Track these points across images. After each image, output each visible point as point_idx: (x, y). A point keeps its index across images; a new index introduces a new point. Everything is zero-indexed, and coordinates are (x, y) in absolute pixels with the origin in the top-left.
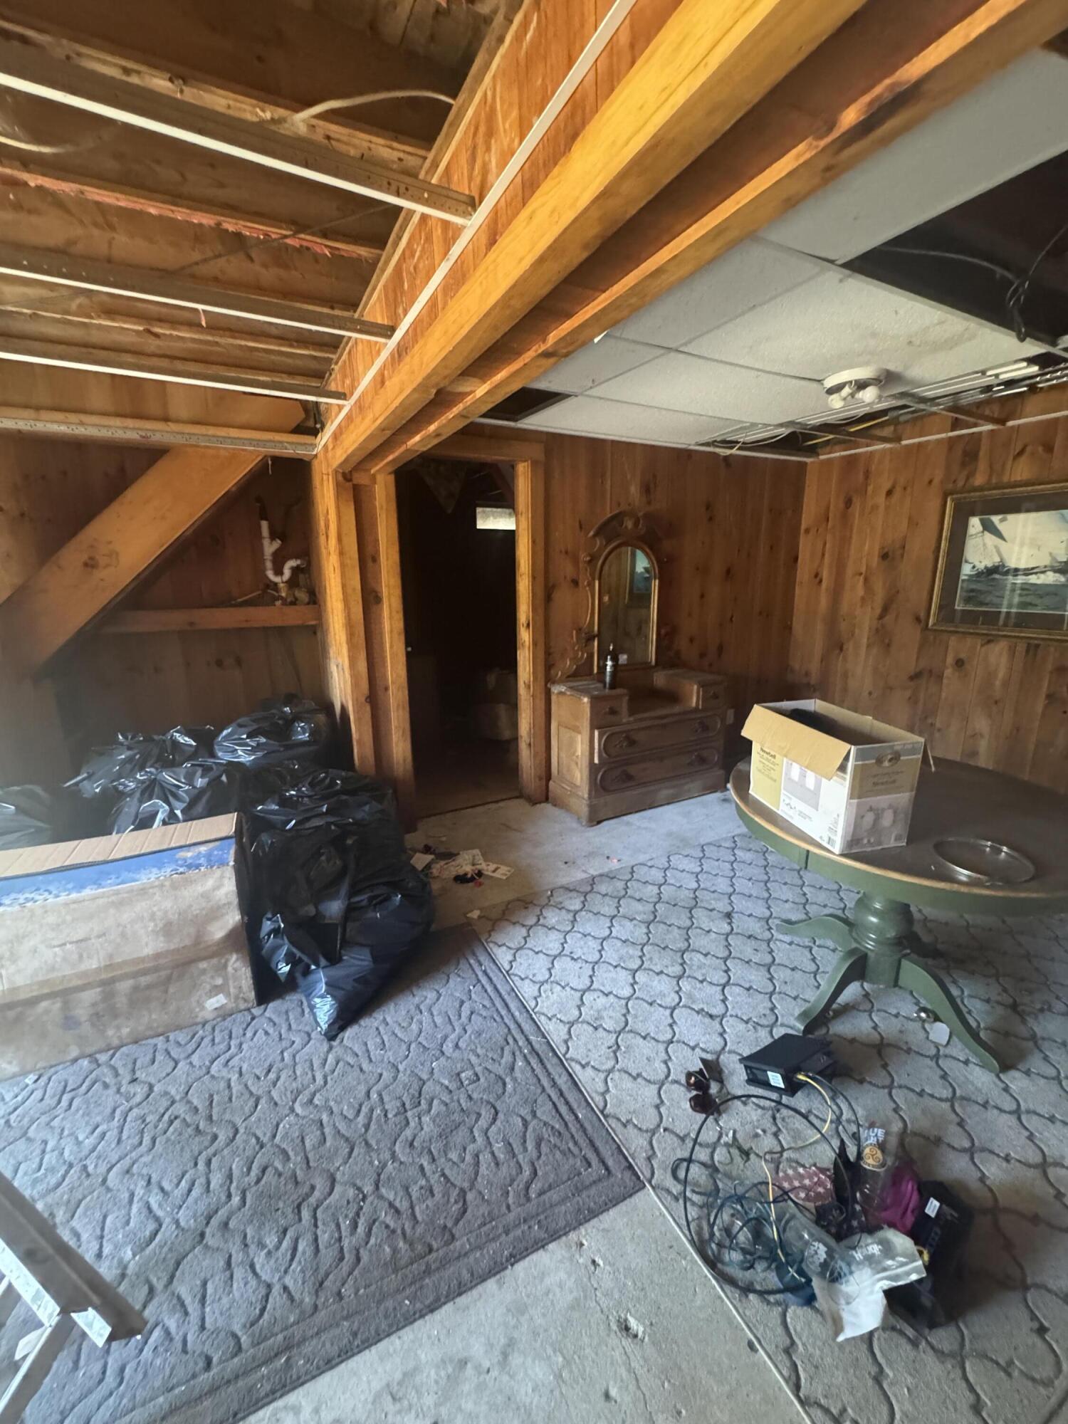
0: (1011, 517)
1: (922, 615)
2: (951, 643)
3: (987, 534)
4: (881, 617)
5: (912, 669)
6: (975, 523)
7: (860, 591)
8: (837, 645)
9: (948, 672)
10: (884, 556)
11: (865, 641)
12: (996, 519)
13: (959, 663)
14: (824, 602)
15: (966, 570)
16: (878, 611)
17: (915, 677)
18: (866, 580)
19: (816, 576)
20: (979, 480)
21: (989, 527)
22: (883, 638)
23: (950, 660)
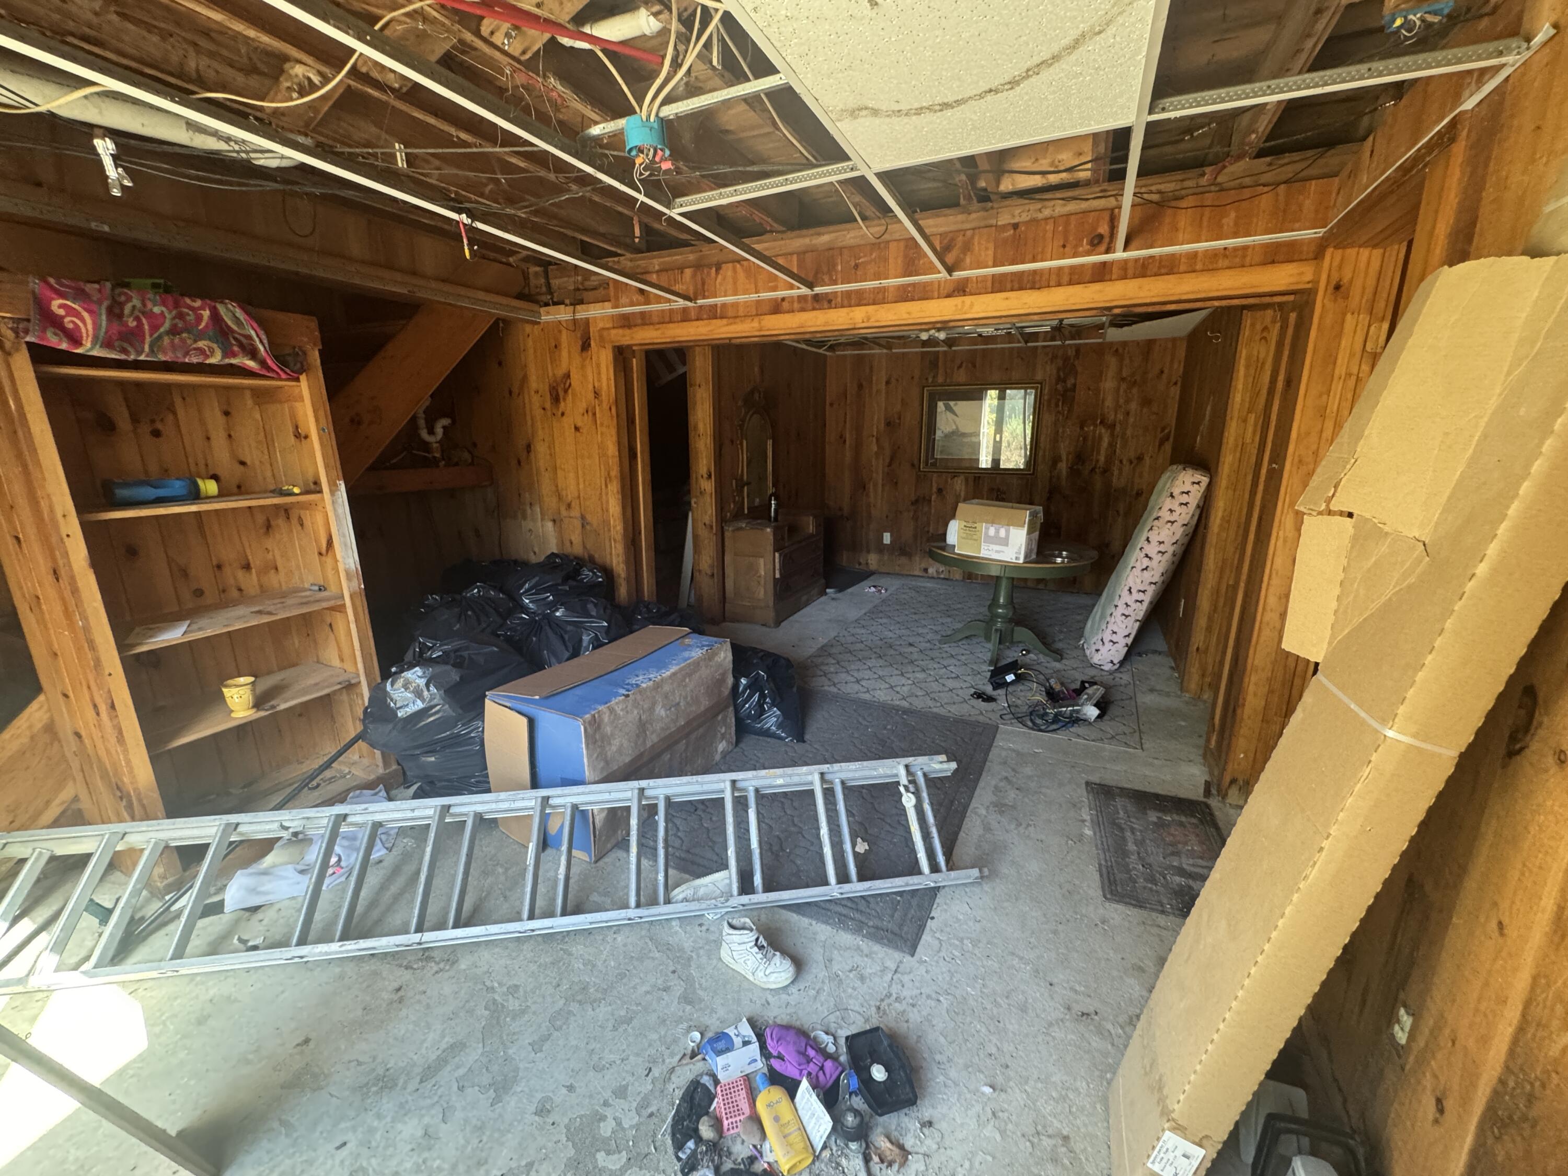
0: (959, 403)
1: (916, 462)
2: (934, 479)
3: (948, 413)
4: (890, 465)
5: (913, 498)
6: (941, 405)
7: (875, 448)
8: (861, 486)
9: (933, 497)
10: (888, 424)
11: (880, 482)
12: (952, 403)
13: (940, 491)
14: (848, 455)
15: (939, 434)
16: (887, 461)
17: (915, 502)
18: (877, 440)
19: (841, 437)
20: (940, 380)
21: (948, 408)
22: (892, 480)
23: (934, 489)
